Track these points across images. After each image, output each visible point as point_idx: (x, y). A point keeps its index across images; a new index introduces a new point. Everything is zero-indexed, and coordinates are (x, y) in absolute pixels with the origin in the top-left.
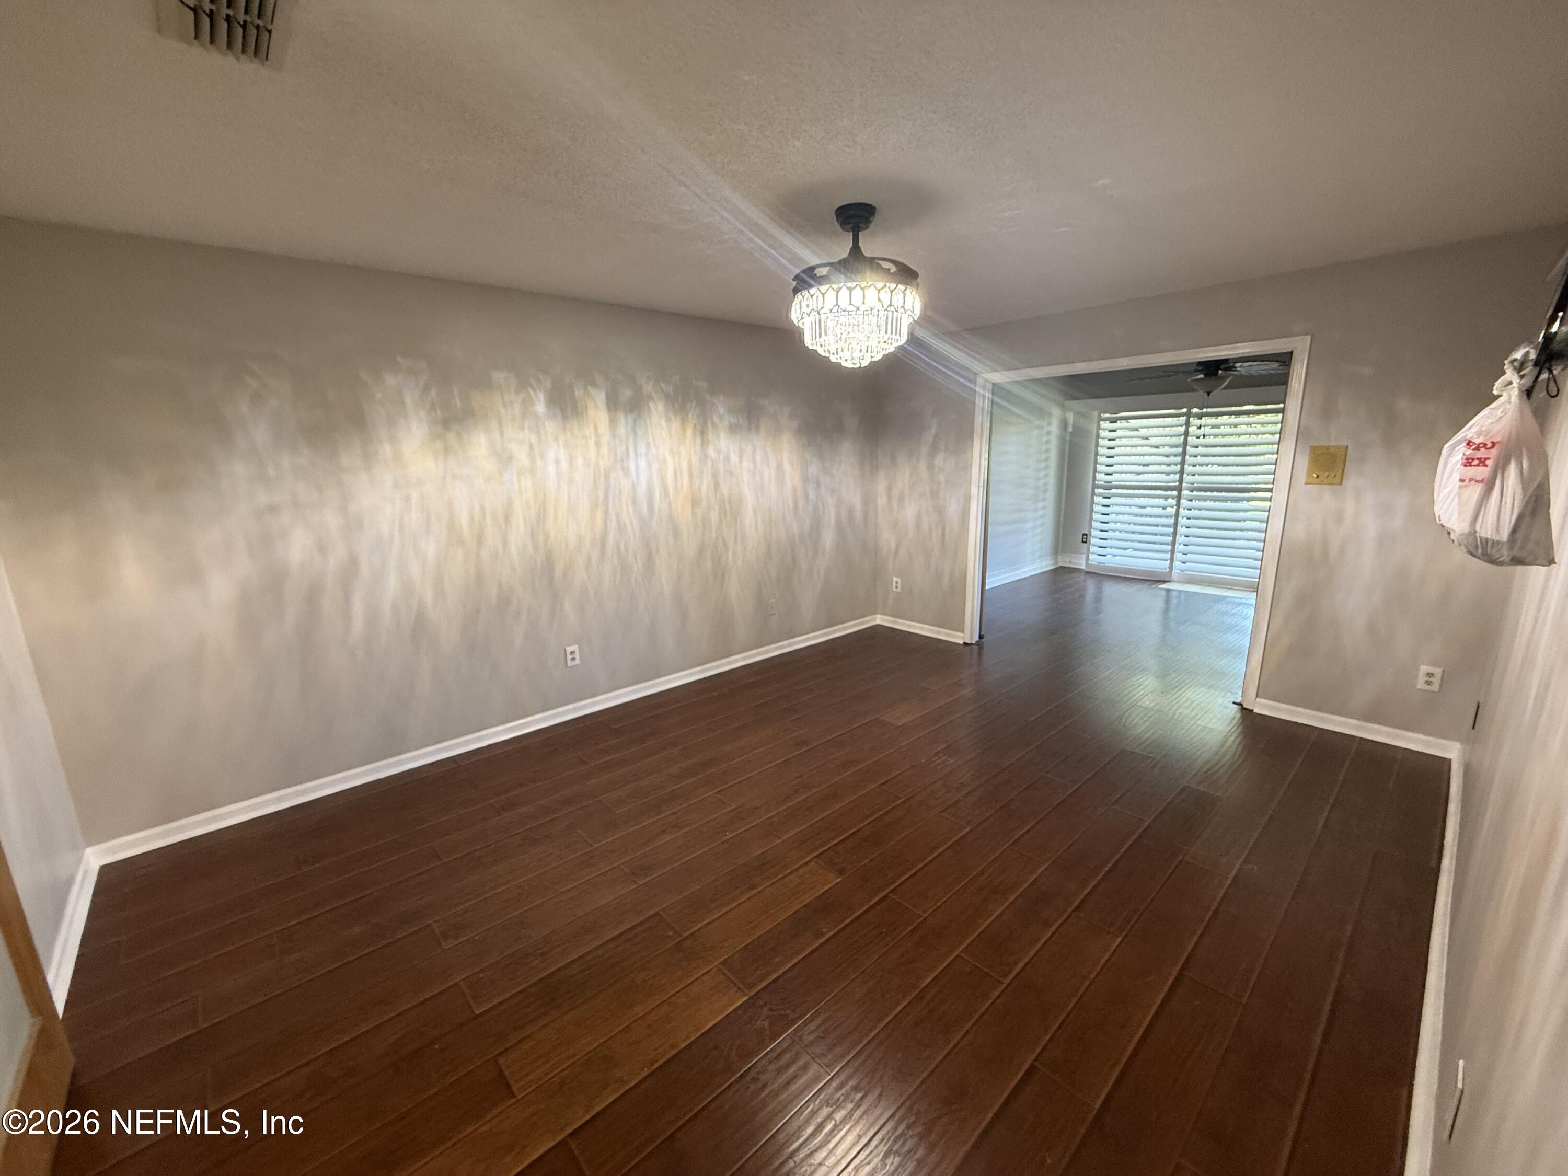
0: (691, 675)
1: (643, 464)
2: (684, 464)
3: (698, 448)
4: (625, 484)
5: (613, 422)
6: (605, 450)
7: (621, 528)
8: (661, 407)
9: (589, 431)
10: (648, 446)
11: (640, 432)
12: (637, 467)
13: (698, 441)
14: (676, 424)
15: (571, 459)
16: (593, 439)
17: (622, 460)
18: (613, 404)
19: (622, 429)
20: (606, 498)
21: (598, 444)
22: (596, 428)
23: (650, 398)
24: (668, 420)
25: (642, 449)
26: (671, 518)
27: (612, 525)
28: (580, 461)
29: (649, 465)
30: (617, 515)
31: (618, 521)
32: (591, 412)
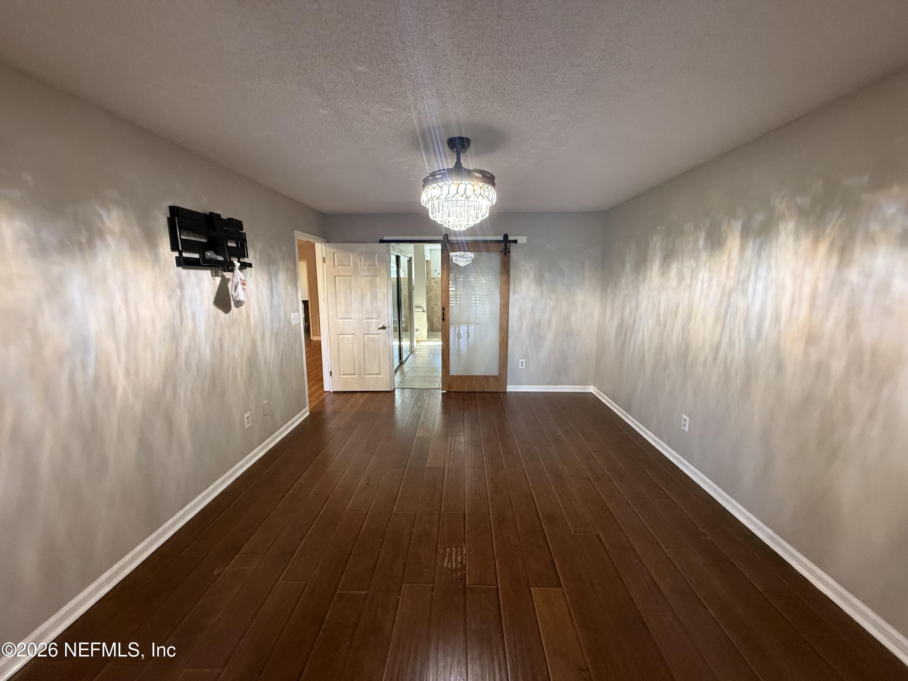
0: (760, 528)
1: (760, 287)
2: (807, 291)
3: (832, 271)
4: (742, 304)
5: (742, 248)
6: (732, 273)
7: (731, 344)
8: (791, 225)
9: (725, 257)
10: (769, 268)
11: (764, 255)
12: (754, 289)
13: (834, 260)
14: (806, 242)
15: (711, 279)
16: (726, 264)
17: (743, 282)
18: (746, 233)
19: (749, 253)
20: (726, 314)
21: (728, 268)
22: (730, 254)
23: (781, 218)
24: (797, 238)
25: (763, 272)
26: (777, 348)
27: (725, 340)
28: (715, 282)
29: (766, 289)
30: (731, 331)
31: (730, 335)
32: (729, 241)
